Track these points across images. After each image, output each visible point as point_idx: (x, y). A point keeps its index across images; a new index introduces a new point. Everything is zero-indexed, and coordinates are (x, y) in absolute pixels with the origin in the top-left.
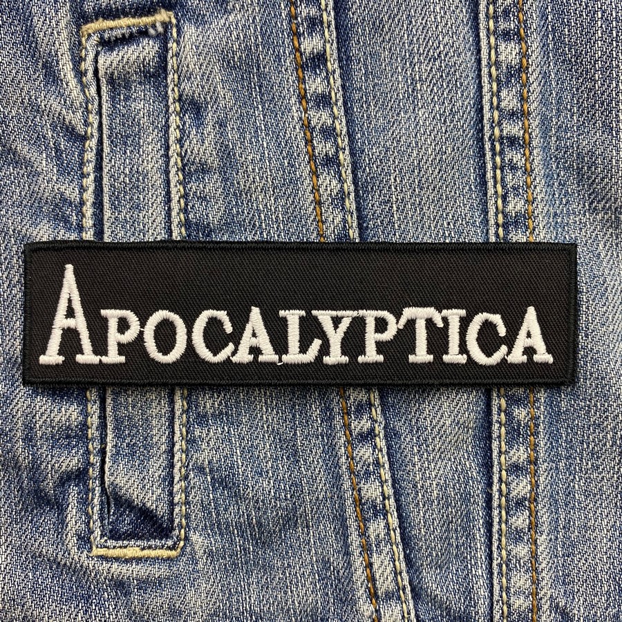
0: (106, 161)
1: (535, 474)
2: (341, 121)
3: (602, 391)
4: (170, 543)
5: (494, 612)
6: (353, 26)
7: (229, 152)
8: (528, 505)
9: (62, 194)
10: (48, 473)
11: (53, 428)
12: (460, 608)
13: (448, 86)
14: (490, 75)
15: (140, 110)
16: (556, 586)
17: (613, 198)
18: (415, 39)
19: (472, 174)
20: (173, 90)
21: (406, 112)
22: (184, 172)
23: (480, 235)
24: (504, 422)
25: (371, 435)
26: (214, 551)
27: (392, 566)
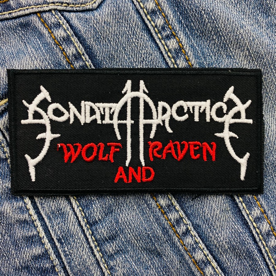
6: (101, 62)
14: (169, 57)
18: (130, 56)
25: (188, 231)
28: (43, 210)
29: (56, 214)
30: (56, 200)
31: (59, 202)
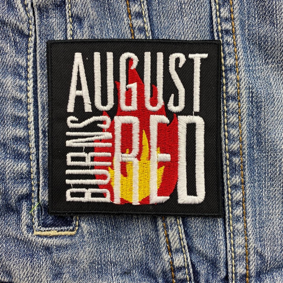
0: (38, 46)
1: (244, 189)
2: (147, 24)
3: (273, 148)
4: (71, 228)
5: (228, 256)
8: (241, 204)
9: (18, 63)
10: (12, 196)
11: (14, 174)
12: (212, 256)
13: (197, 6)
14: (215, 2)
15: (54, 23)
16: (256, 242)
17: (276, 57)
20: (68, 12)
21: (178, 19)
24: (228, 164)
26: (93, 232)
27: (178, 236)
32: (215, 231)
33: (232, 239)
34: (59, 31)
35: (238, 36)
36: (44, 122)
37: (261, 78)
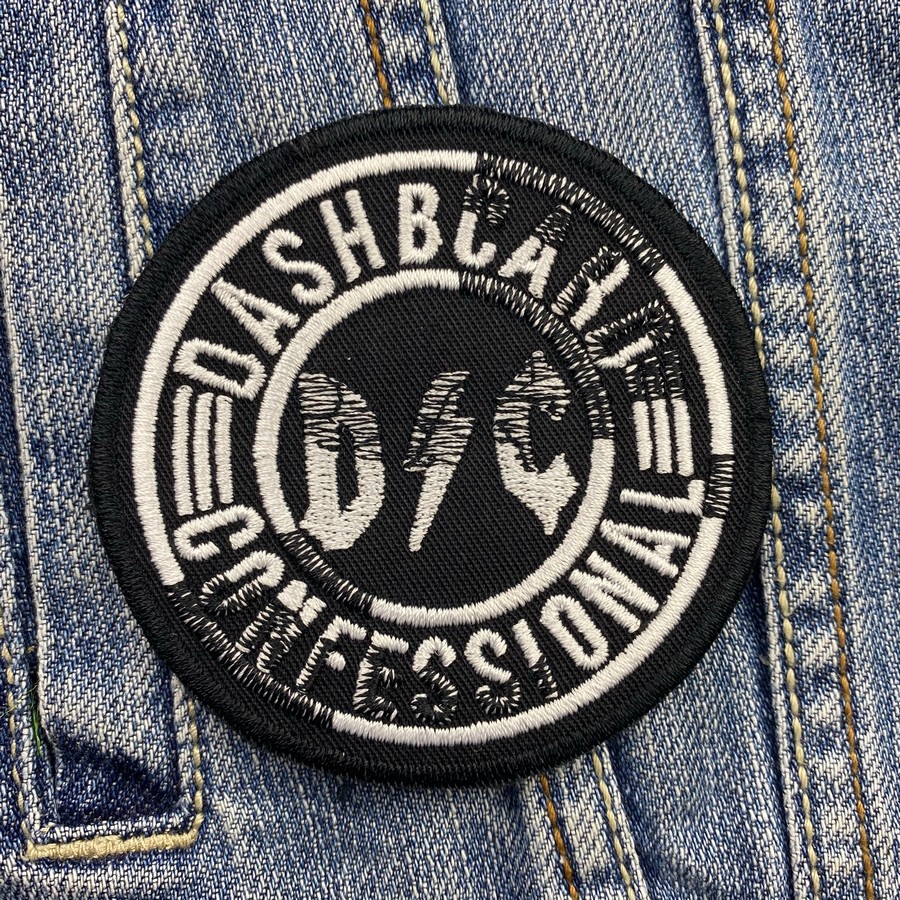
1: (844, 621)
4: (176, 820)
5: (796, 885)
7: (224, 65)
8: (836, 680)
12: (734, 886)
19: (677, 79)
22: (141, 111)
23: (704, 185)
24: (779, 529)
26: (263, 829)
27: (601, 821)
28: (17, 310)
29: (59, 342)
30: (81, 287)
31: (90, 298)
32: (741, 791)
33: (808, 815)
34: (71, 34)
35: (787, 25)
36: (34, 404)
37: (884, 186)
